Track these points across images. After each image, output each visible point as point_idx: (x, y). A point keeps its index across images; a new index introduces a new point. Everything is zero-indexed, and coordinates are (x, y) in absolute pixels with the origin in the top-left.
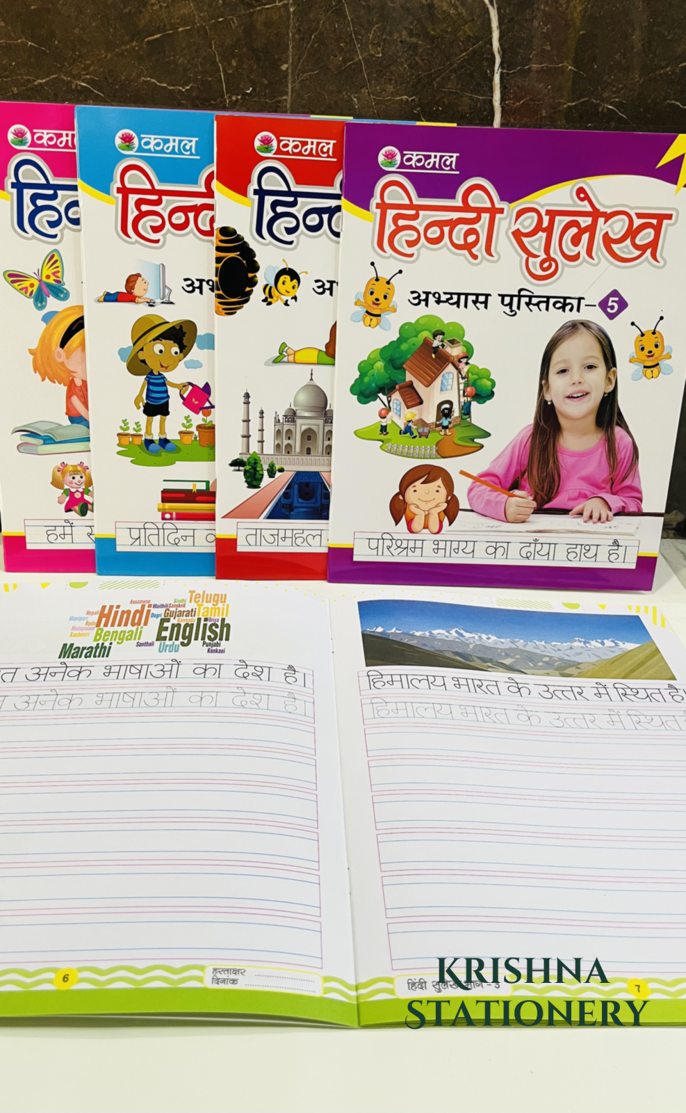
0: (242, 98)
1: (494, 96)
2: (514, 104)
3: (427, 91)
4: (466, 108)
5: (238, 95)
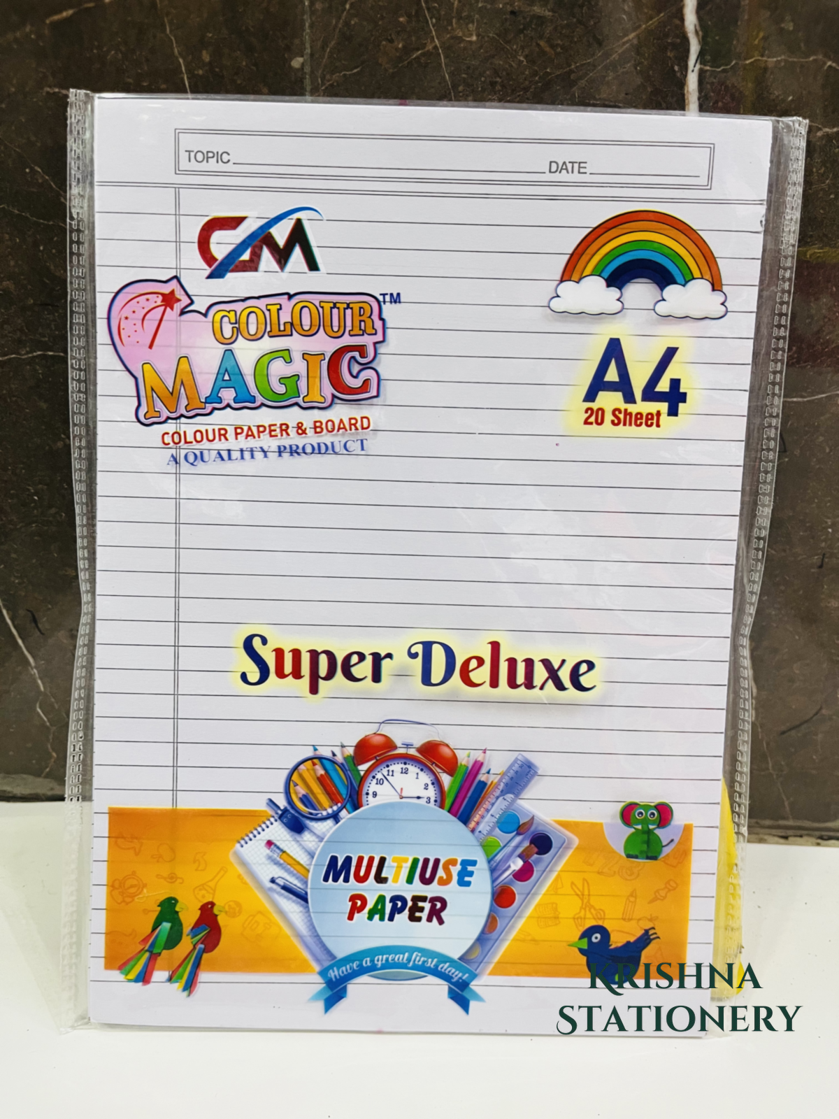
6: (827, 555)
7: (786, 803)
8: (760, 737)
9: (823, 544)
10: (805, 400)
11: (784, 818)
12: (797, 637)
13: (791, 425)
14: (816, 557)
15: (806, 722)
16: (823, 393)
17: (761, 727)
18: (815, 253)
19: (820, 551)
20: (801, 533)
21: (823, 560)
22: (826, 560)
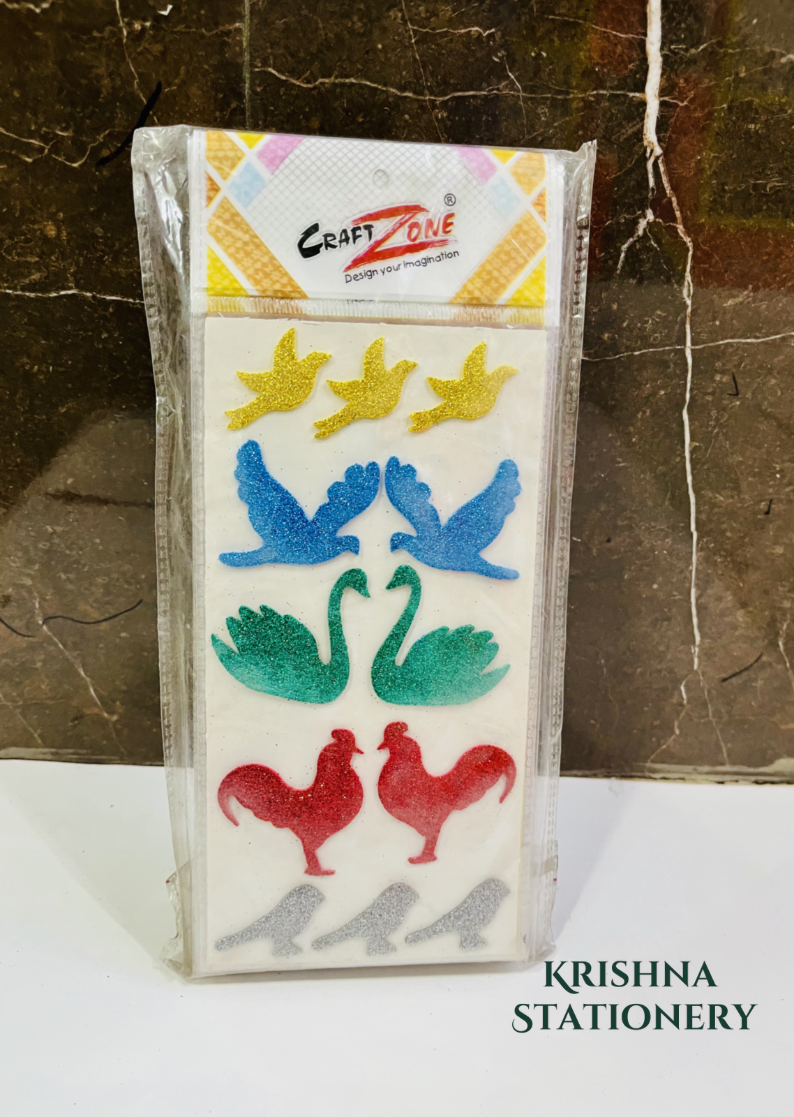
0: (152, 27)
1: (649, 33)
2: (686, 50)
3: (519, 19)
4: (595, 56)
5: (145, 20)
6: (775, 501)
7: (724, 750)
8: (702, 684)
9: (771, 490)
10: (760, 340)
11: (722, 764)
12: (741, 585)
13: (744, 367)
14: (763, 503)
15: (746, 669)
16: (777, 334)
17: (703, 676)
18: (775, 186)
19: (767, 497)
20: (750, 479)
21: (769, 507)
22: (773, 506)
